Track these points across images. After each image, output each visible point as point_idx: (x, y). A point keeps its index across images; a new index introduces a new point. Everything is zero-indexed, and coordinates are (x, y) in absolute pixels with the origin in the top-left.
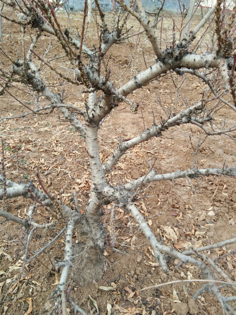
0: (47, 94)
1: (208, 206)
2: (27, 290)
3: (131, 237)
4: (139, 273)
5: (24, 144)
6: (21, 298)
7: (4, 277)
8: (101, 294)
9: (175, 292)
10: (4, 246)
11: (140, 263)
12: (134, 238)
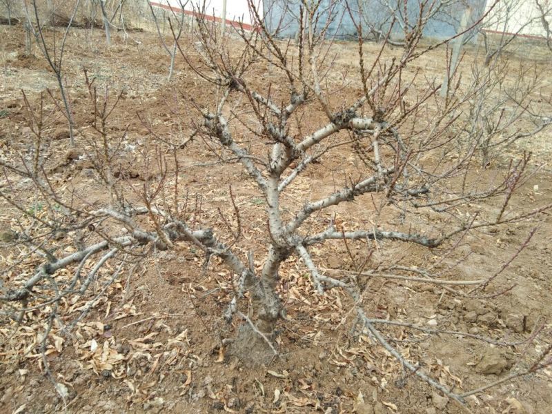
0: (233, 148)
1: (430, 313)
2: (187, 363)
3: (316, 332)
4: (319, 369)
5: (193, 214)
6: (180, 370)
7: (161, 349)
8: (270, 380)
9: (361, 396)
10: (165, 319)
11: (322, 360)
12: (319, 333)
